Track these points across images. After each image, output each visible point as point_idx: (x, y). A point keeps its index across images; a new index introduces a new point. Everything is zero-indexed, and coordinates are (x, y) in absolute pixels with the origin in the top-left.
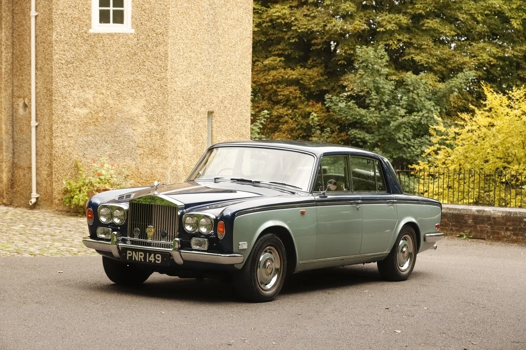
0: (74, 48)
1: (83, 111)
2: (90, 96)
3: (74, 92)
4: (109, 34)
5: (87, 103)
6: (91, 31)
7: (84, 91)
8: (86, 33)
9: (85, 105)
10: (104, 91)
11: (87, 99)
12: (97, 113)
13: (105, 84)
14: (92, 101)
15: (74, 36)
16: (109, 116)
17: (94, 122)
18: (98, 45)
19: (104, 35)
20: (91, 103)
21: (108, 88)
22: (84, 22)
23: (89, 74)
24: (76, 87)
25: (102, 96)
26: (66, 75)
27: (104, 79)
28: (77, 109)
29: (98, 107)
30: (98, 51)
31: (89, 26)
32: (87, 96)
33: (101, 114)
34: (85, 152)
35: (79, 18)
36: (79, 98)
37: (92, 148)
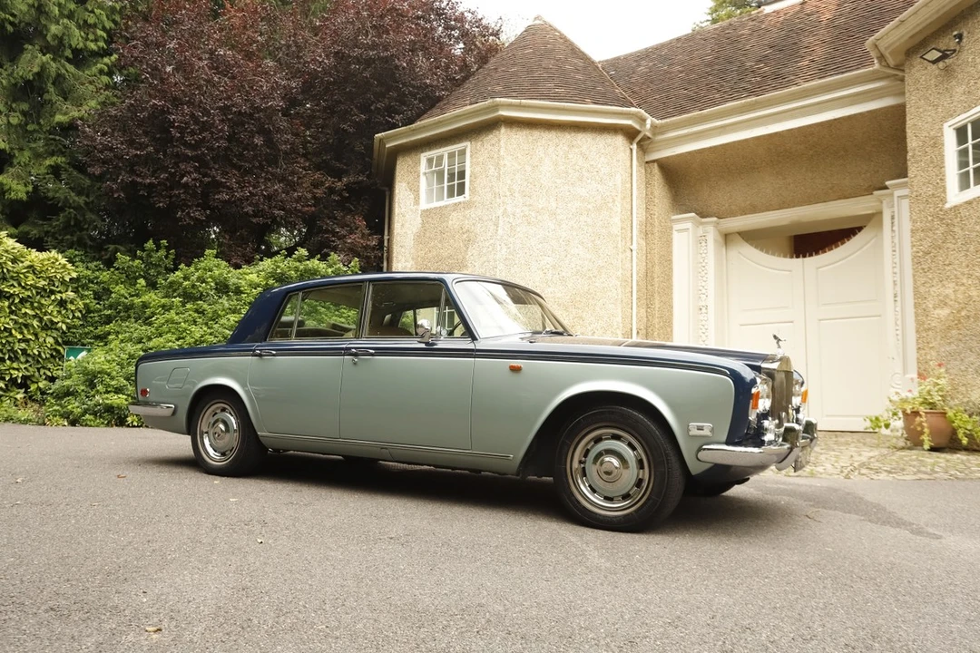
0: (930, 234)
1: (944, 312)
2: (949, 291)
3: (933, 289)
4: (966, 203)
5: (947, 301)
6: (947, 206)
7: (944, 286)
8: (941, 210)
9: (946, 304)
10: (965, 281)
11: (947, 296)
12: (959, 312)
13: (966, 271)
14: (953, 297)
15: (930, 218)
16: (972, 314)
17: (956, 324)
18: (955, 221)
19: (961, 205)
20: (951, 300)
21: (970, 276)
22: (939, 197)
23: (947, 262)
24: (934, 283)
25: (962, 288)
26: (923, 269)
27: (964, 264)
28: (938, 311)
29: (960, 303)
30: (955, 230)
31: (944, 201)
32: (947, 291)
33: (963, 314)
34: (949, 366)
35: (933, 195)
36: (938, 295)
37: (956, 360)
